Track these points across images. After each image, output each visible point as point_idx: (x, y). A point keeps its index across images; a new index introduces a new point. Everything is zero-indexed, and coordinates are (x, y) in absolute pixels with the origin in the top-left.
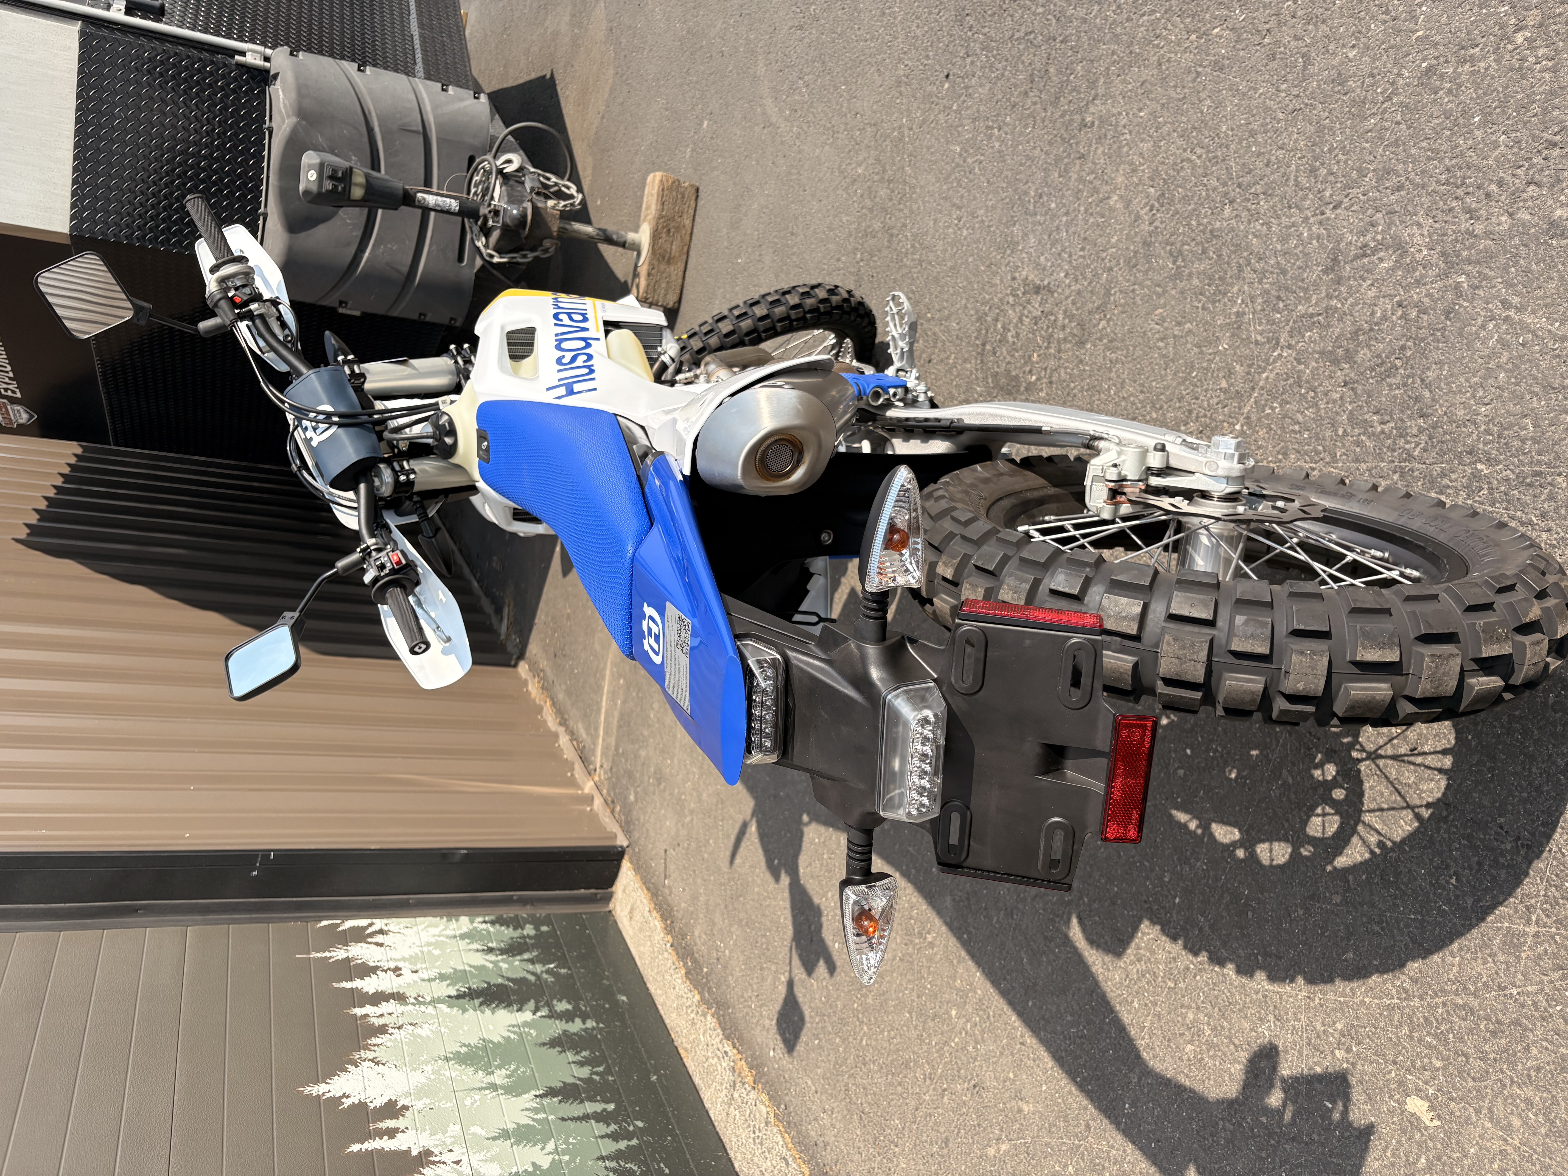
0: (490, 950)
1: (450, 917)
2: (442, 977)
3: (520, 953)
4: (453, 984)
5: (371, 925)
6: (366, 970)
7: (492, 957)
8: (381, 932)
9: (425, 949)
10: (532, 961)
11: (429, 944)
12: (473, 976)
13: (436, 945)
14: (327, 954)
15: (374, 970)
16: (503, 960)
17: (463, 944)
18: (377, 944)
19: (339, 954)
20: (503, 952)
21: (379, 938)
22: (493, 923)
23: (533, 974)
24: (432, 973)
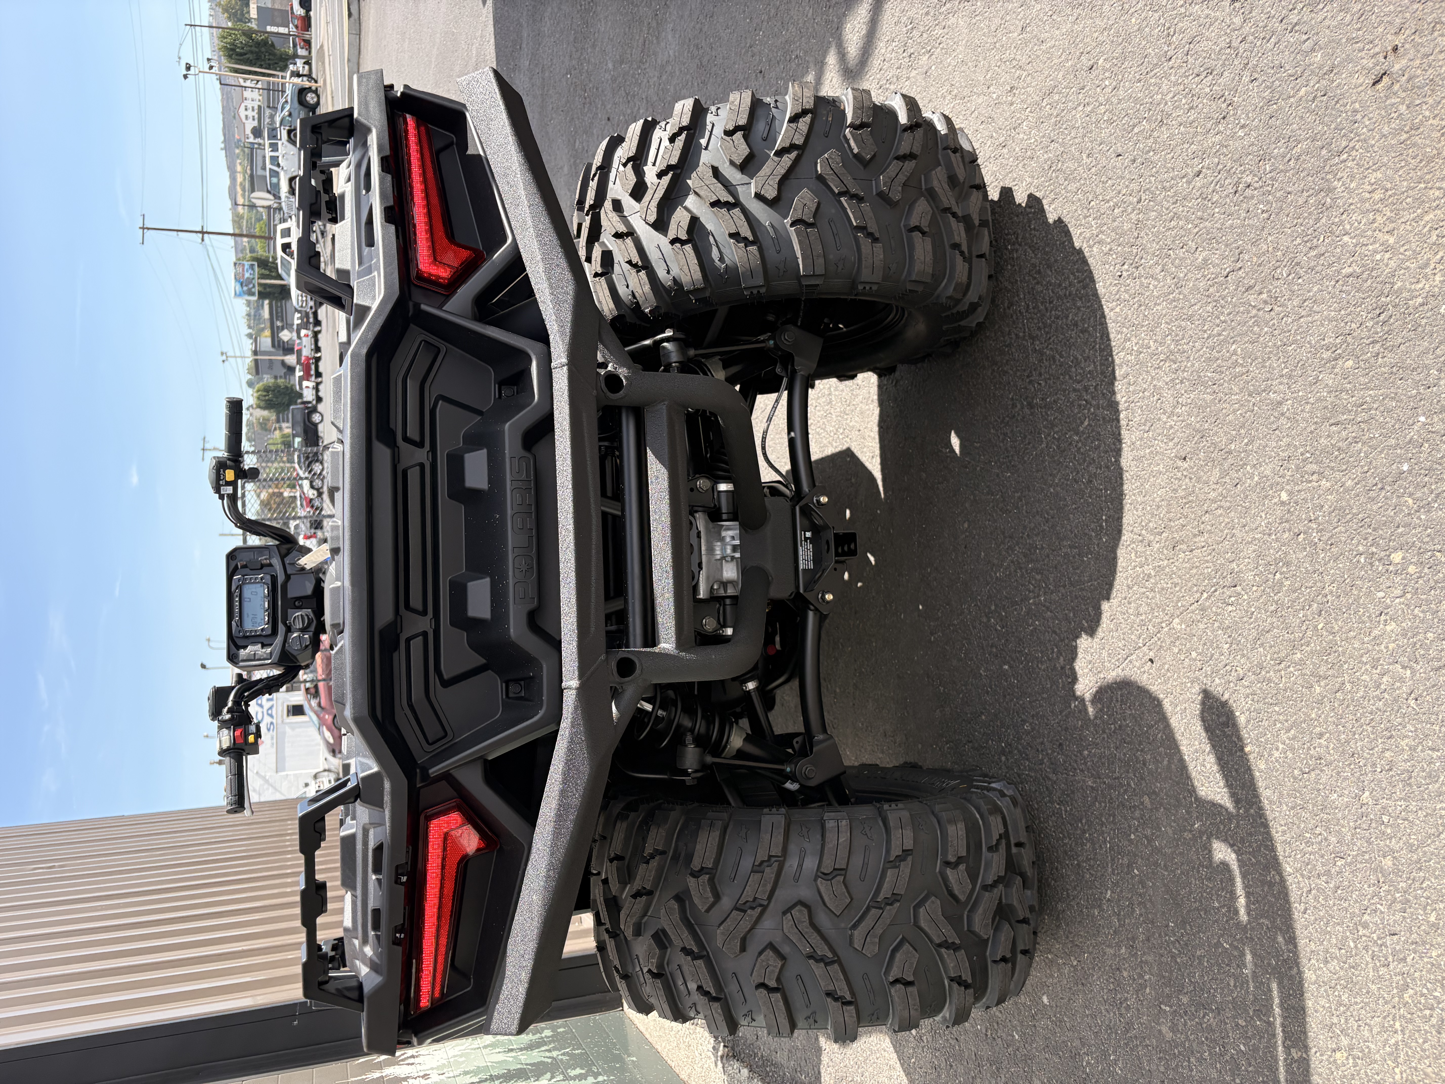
0: (512, 1050)
2: (466, 1073)
3: (538, 1048)
4: (476, 1075)
5: (403, 1054)
7: (513, 1054)
8: (413, 1057)
9: (452, 1060)
10: (549, 1051)
11: (455, 1056)
12: (495, 1068)
13: (461, 1056)
14: (364, 1077)
15: (405, 1079)
16: (522, 1055)
17: (486, 1051)
18: (408, 1064)
19: (374, 1075)
20: (521, 1049)
21: (410, 1061)
23: (550, 1057)
24: (456, 1073)
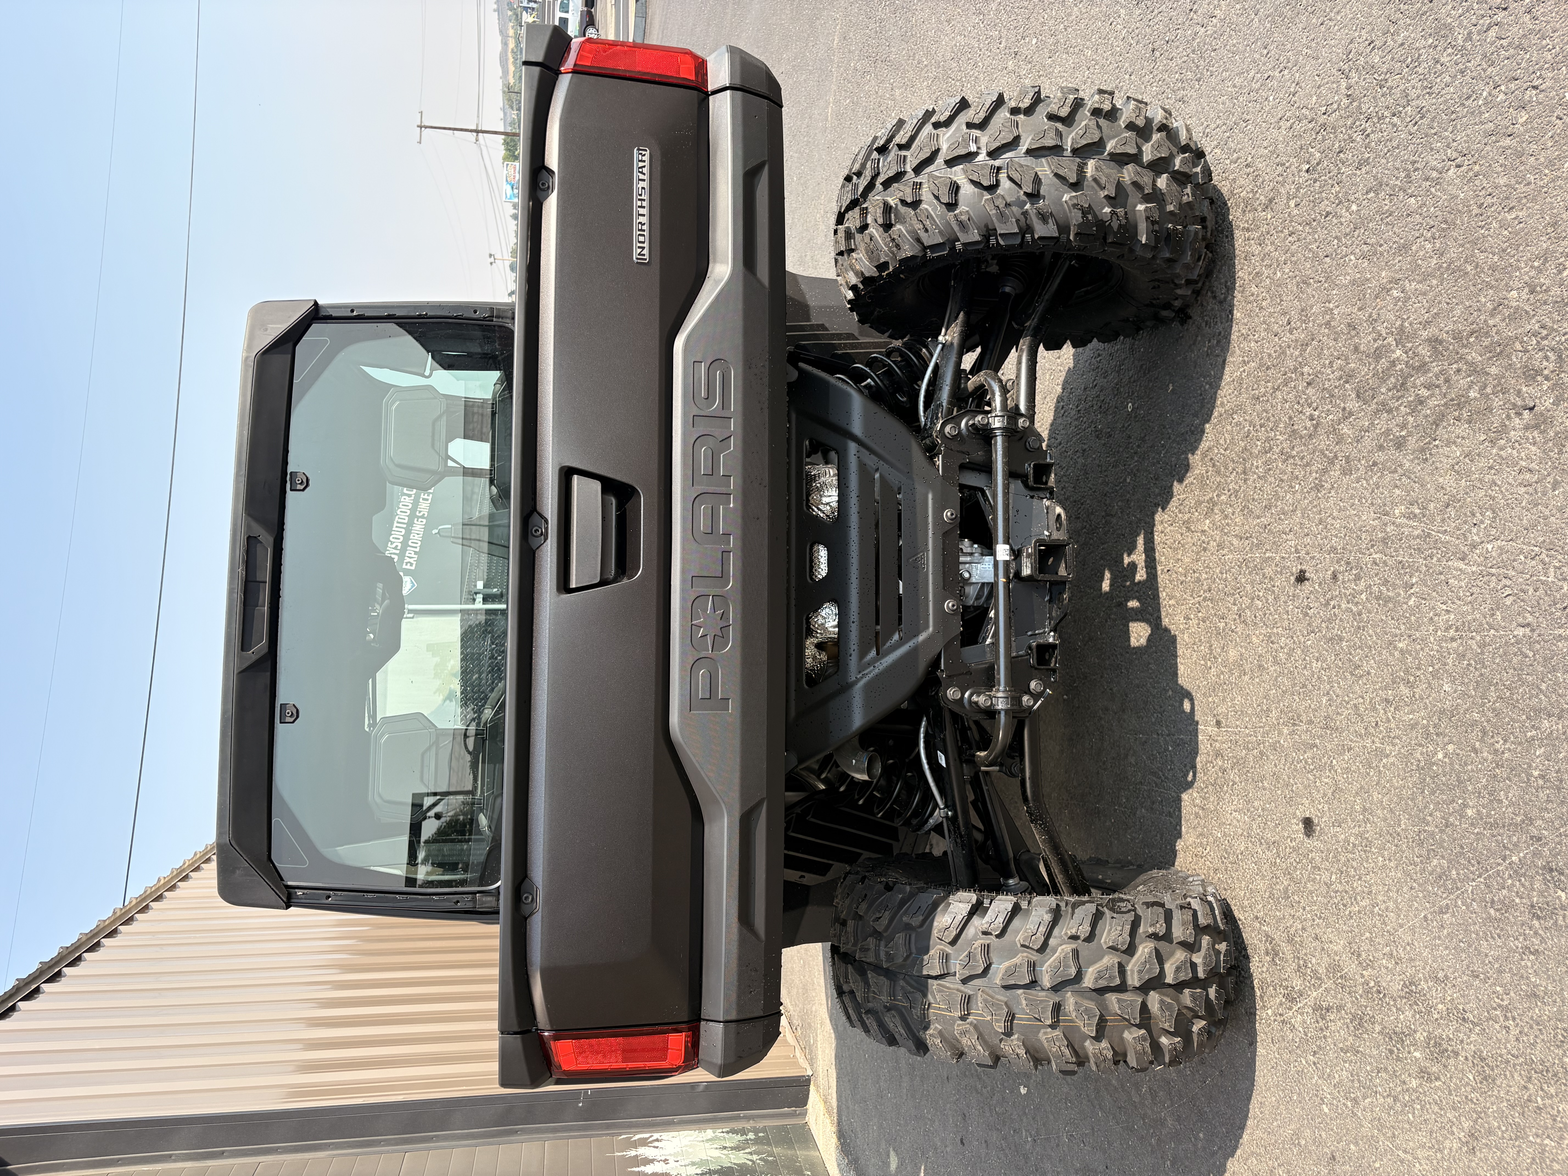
0: (725, 1148)
1: (700, 1129)
2: (693, 1164)
3: (743, 1149)
4: (700, 1167)
5: (651, 1136)
6: (648, 1161)
7: (725, 1152)
8: (657, 1140)
9: (684, 1149)
10: (751, 1153)
11: (686, 1146)
12: (712, 1162)
13: (691, 1146)
14: (625, 1153)
15: (652, 1161)
16: (732, 1154)
17: (707, 1145)
18: (654, 1147)
19: (633, 1153)
20: (732, 1148)
21: (656, 1144)
22: (728, 1132)
23: (751, 1160)
24: (687, 1162)
